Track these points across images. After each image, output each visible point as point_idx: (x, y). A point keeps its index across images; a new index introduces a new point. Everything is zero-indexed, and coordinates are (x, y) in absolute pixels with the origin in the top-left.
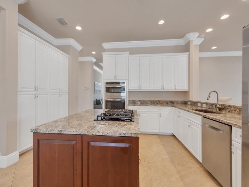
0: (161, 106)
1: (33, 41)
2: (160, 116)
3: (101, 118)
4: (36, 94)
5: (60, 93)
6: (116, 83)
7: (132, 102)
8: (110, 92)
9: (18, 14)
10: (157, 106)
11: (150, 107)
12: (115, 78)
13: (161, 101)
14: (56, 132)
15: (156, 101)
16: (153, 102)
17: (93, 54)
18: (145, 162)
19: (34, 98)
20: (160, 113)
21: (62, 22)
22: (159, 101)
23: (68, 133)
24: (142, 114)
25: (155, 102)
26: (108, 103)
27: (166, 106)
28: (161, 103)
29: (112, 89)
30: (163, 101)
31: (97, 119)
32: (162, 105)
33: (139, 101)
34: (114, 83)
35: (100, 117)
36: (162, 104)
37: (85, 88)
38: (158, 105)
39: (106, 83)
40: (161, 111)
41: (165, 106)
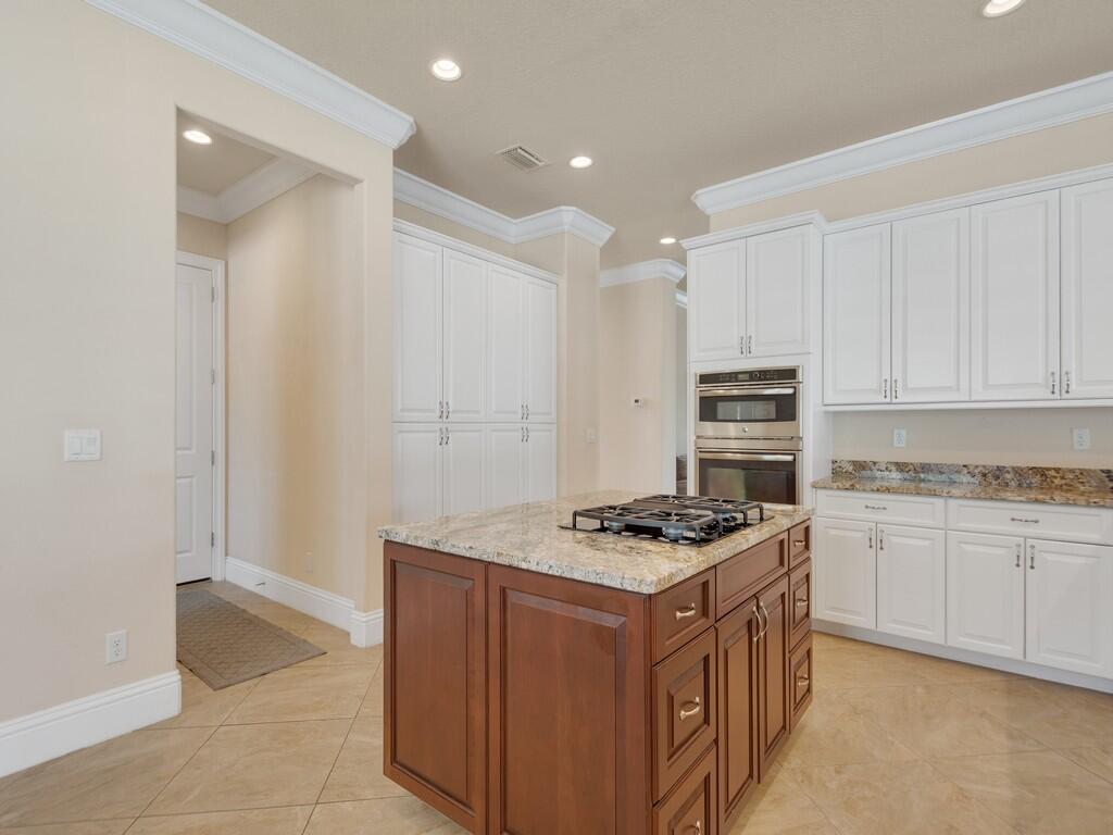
0: (1037, 501)
1: (435, 252)
2: (1026, 561)
3: (602, 523)
4: (444, 430)
5: (525, 426)
6: (746, 377)
7: (851, 469)
8: (720, 417)
9: (394, 172)
10: (1003, 500)
11: (952, 502)
12: (745, 348)
13: (1057, 470)
14: (426, 546)
15: (1018, 471)
16: (997, 478)
17: (663, 245)
18: (838, 772)
19: (438, 443)
20: (1030, 542)
21: (521, 160)
22: (1042, 472)
23: (453, 551)
24: (894, 539)
25: (1008, 476)
26: (712, 470)
27: (1075, 505)
28: (1057, 481)
29: (739, 403)
30: (1072, 471)
31: (574, 526)
32: (1041, 497)
33: (893, 468)
34: (740, 376)
35: (599, 521)
36: (1069, 488)
37: (637, 401)
38: (1008, 495)
39: (701, 376)
40: (1031, 530)
41: (1067, 504)
